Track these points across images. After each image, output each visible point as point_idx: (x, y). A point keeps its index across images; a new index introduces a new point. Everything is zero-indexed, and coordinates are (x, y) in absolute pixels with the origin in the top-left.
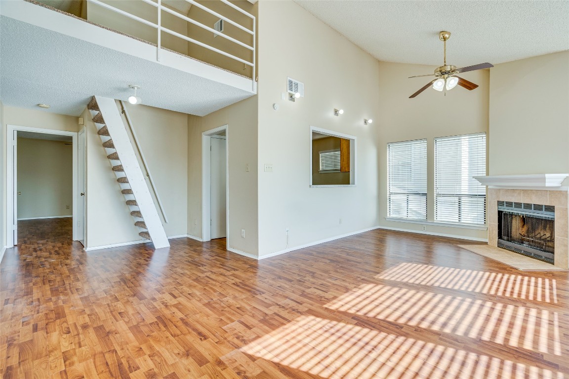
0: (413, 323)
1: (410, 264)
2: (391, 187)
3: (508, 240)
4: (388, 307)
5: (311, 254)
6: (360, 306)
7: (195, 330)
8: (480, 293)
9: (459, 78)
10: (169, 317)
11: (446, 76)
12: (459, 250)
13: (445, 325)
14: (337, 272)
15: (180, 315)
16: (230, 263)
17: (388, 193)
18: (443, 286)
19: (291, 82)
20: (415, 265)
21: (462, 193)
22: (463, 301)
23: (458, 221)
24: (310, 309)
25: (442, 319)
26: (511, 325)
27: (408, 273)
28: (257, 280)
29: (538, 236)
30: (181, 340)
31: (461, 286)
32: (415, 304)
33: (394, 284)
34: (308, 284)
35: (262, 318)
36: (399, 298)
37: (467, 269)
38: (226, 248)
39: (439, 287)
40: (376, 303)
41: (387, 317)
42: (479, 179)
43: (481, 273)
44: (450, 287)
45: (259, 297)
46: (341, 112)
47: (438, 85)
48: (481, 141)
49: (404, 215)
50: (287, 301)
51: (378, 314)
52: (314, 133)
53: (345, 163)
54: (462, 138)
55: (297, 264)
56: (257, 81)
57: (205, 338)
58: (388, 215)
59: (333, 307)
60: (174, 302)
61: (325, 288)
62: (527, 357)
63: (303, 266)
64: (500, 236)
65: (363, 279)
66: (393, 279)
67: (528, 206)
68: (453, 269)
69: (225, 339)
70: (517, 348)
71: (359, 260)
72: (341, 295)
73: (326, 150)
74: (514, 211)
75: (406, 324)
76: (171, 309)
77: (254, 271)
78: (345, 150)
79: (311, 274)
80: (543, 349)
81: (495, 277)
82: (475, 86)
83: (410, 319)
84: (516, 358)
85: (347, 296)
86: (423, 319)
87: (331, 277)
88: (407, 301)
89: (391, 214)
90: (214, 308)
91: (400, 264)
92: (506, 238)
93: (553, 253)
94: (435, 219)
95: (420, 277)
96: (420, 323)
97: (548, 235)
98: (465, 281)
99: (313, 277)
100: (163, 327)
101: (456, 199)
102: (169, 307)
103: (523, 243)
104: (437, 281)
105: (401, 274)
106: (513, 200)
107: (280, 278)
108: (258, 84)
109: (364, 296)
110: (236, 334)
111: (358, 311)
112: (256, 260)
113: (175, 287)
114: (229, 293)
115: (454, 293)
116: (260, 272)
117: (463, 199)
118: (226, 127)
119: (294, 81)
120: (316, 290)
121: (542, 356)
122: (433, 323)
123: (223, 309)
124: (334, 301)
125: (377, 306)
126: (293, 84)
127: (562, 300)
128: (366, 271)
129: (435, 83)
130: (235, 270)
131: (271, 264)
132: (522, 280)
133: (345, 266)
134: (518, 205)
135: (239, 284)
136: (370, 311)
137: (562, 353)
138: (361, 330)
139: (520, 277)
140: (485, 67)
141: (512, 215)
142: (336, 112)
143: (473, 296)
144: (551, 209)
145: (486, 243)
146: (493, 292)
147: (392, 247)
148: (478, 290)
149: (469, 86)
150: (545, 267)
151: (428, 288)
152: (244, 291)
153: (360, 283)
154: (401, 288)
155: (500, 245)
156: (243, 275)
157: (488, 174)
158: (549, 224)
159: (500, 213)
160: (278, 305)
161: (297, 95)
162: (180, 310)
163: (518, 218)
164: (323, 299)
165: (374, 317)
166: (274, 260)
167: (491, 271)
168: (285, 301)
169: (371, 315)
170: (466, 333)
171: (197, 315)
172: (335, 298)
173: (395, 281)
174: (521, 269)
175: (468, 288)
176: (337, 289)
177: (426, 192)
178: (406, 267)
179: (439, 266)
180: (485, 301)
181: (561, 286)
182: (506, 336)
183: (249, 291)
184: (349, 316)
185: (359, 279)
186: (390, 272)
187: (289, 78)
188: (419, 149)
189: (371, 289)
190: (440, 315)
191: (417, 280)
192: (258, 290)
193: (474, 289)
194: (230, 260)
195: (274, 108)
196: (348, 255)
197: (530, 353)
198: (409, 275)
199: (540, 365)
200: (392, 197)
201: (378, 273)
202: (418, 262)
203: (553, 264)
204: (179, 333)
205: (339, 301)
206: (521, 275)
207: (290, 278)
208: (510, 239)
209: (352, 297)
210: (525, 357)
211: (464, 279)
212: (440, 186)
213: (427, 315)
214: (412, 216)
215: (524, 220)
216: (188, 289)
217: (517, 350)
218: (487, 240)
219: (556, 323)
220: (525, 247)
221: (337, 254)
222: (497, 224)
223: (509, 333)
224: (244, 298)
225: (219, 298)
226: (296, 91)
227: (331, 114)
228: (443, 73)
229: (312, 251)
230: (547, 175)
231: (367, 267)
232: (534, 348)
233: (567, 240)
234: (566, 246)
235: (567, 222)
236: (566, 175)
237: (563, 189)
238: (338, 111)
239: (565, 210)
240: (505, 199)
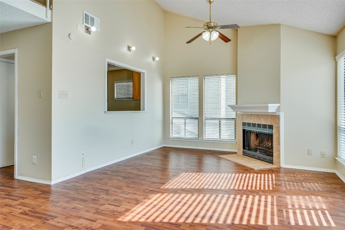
0: (189, 221)
1: (187, 173)
2: (173, 114)
3: (248, 150)
4: (171, 211)
5: (106, 174)
6: (148, 215)
8: (234, 189)
9: (219, 33)
11: (211, 30)
12: (219, 159)
13: (211, 218)
14: (128, 187)
16: (18, 192)
17: (171, 118)
18: (210, 187)
19: (86, 16)
20: (191, 173)
21: (222, 117)
22: (223, 197)
23: (218, 138)
24: (103, 225)
25: (209, 214)
26: (251, 209)
27: (186, 181)
28: (49, 205)
29: (265, 146)
31: (221, 187)
32: (191, 205)
33: (175, 191)
34: (102, 201)
36: (180, 202)
37: (225, 172)
38: (13, 177)
39: (207, 189)
40: (162, 209)
41: (170, 220)
42: (232, 107)
43: (234, 175)
44: (214, 188)
45: (51, 222)
46: (133, 48)
47: (206, 36)
48: (232, 79)
49: (182, 135)
50: (81, 221)
51: (164, 218)
52: (109, 65)
53: (137, 92)
54: (222, 77)
55: (92, 183)
56: (51, 9)
58: (171, 135)
59: (127, 219)
61: (117, 203)
63: (98, 185)
64: (244, 148)
65: (151, 191)
66: (175, 187)
67: (259, 126)
68: (216, 174)
70: (254, 225)
71: (148, 174)
72: (133, 207)
73: (121, 80)
74: (252, 129)
75: (184, 223)
77: (46, 196)
78: (136, 81)
79: (105, 192)
80: (268, 223)
81: (242, 176)
82: (229, 40)
83: (187, 218)
85: (139, 207)
86: (197, 216)
87: (123, 193)
88: (185, 203)
89: (173, 135)
91: (180, 174)
92: (247, 148)
93: (272, 156)
94: (204, 137)
95: (194, 183)
96: (194, 220)
97: (270, 144)
98: (224, 182)
99: (107, 194)
101: (218, 122)
103: (256, 151)
104: (206, 185)
105: (180, 183)
106: (251, 122)
107: (74, 199)
108: (52, 12)
109: (152, 205)
111: (147, 219)
112: (49, 186)
114: (15, 224)
115: (216, 191)
116: (52, 197)
117: (223, 122)
118: (16, 51)
119: (90, 15)
120: (109, 206)
121: (267, 227)
122: (203, 217)
124: (127, 213)
125: (163, 212)
126: (89, 18)
127: (278, 188)
128: (154, 183)
129: (204, 34)
130: (23, 198)
131: (65, 188)
132: (257, 177)
133: (137, 181)
134: (254, 125)
135: (27, 212)
136: (157, 217)
137: (278, 223)
139: (256, 175)
140: (235, 27)
141: (250, 132)
142: (129, 48)
143: (228, 192)
144: (271, 127)
145: (236, 153)
146: (241, 188)
147: (174, 161)
148: (232, 188)
149: (226, 39)
150: (268, 166)
151: (199, 191)
152: (34, 219)
153: (149, 194)
154: (180, 194)
155: (244, 154)
156: (33, 203)
157: (237, 104)
158: (270, 137)
159: (244, 130)
160: (71, 226)
161: (93, 29)
163: (254, 134)
164: (116, 213)
165: (161, 222)
166: (68, 183)
167: (239, 173)
168: (79, 221)
169: (158, 220)
170: (225, 221)
172: (127, 210)
173: (177, 188)
174: (256, 169)
175: (226, 187)
176: (129, 202)
177: (198, 117)
178: (185, 176)
179: (207, 172)
180: (236, 195)
181: (277, 178)
182: (248, 218)
183: (40, 218)
184: (138, 225)
185: (147, 191)
186: (173, 182)
187: (85, 12)
188: (193, 83)
189: (158, 198)
190: (208, 211)
191: (192, 185)
192: (50, 216)
193: (230, 187)
194: (17, 188)
195: (69, 37)
196: (139, 171)
197: (261, 227)
198: (187, 183)
200: (174, 121)
201: (164, 184)
202: (193, 172)
203: (272, 164)
205: (132, 212)
206: (256, 173)
207: (85, 198)
208: (250, 149)
209: (143, 207)
211: (223, 181)
212: (207, 113)
213: (199, 213)
214: (188, 136)
215: (257, 135)
217: (254, 226)
218: (236, 151)
219: (275, 203)
220: (258, 153)
221: (130, 171)
222: (242, 139)
223: (250, 216)
224: (34, 226)
226: (93, 25)
227: (125, 50)
228: (210, 27)
229: (106, 170)
230: (269, 105)
231: (154, 180)
232: (264, 223)
233: (280, 148)
234: (279, 151)
235: (279, 135)
236: (279, 105)
237: (277, 114)
238: (131, 47)
239: (279, 128)
240: (247, 121)
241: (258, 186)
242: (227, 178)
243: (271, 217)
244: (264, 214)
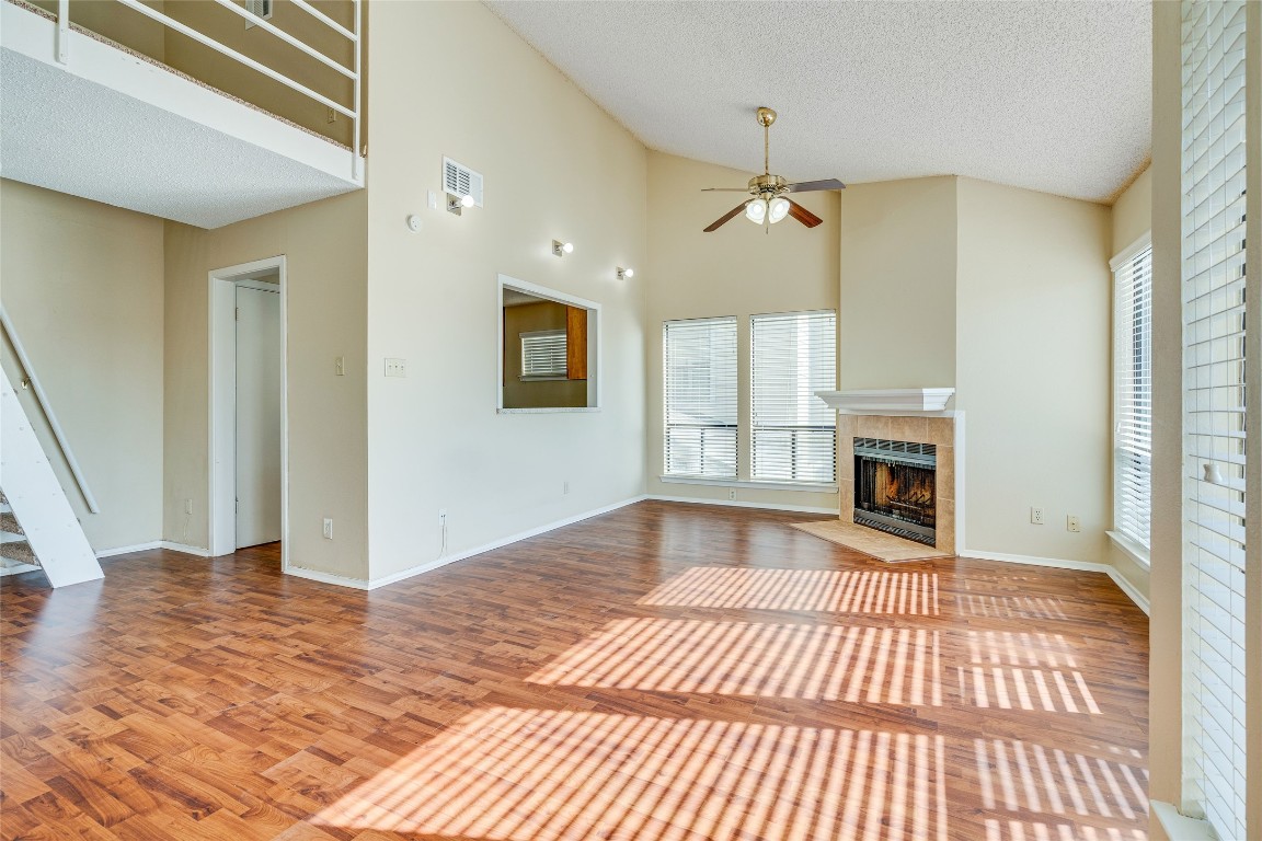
0: (707, 688)
1: (705, 569)
2: (672, 414)
3: (870, 509)
4: (661, 663)
5: (499, 566)
6: (603, 669)
7: (176, 794)
8: (825, 611)
9: (791, 202)
10: (95, 772)
11: (769, 195)
12: (791, 534)
13: (764, 682)
14: (556, 599)
15: (131, 762)
16: (289, 605)
17: (665, 426)
18: (763, 606)
19: (452, 170)
20: (714, 569)
21: (799, 424)
22: (796, 630)
23: (790, 478)
24: (493, 692)
25: (760, 672)
26: (872, 663)
27: (701, 588)
28: (362, 640)
29: (914, 499)
30: (133, 830)
31: (794, 603)
32: (712, 648)
33: (673, 613)
34: (489, 635)
35: (373, 731)
36: (683, 641)
37: (805, 568)
38: (279, 569)
39: (756, 609)
40: (638, 657)
41: (658, 684)
42: (826, 397)
43: (827, 573)
44: (774, 606)
45: (367, 681)
46: (568, 248)
47: (755, 211)
48: (828, 323)
49: (694, 470)
50: (440, 681)
51: (642, 680)
52: (508, 292)
53: (577, 360)
54: (799, 317)
55: (466, 590)
56: (364, 156)
57: (210, 809)
58: (665, 471)
59: (547, 680)
60: (114, 727)
61: (529, 639)
62: (894, 719)
63: (480, 595)
64: (858, 504)
65: (612, 610)
66: (672, 603)
67: (898, 446)
68: (780, 571)
69: (270, 800)
70: (878, 705)
71: (606, 569)
72: (565, 650)
73: (534, 329)
74: (880, 455)
75: (694, 692)
76: (101, 751)
77: (358, 619)
78: (576, 332)
79: (499, 611)
80: (917, 699)
81: (850, 578)
82: (818, 221)
83: (702, 681)
84: (877, 724)
85: (578, 652)
86: (726, 677)
87: (543, 614)
88: (698, 644)
89: (672, 469)
90: (240, 726)
91: (687, 571)
92: (866, 505)
93: (934, 526)
94: (752, 475)
95: (722, 594)
96: (719, 686)
97: (927, 495)
98: (801, 593)
99: (504, 617)
100: (71, 805)
101: (788, 435)
102: (95, 745)
103: (891, 512)
104: (751, 599)
105: (687, 591)
106: (878, 435)
107: (423, 627)
108: (366, 163)
109: (613, 647)
110: (300, 783)
111: (600, 680)
112: (364, 593)
113: (116, 689)
114: (285, 682)
115: (781, 616)
116: (371, 622)
117: (802, 436)
118: (281, 262)
119: (460, 167)
120: (509, 647)
121: (915, 711)
122: (743, 681)
123: (264, 725)
124: (550, 665)
125: (640, 663)
126: (458, 175)
127: (945, 609)
128: (620, 591)
129: (749, 206)
130: (302, 621)
131: (401, 598)
132: (890, 580)
133: (576, 585)
134: (885, 444)
135: (313, 655)
136: (625, 676)
137: (944, 701)
138: (604, 720)
139: (886, 575)
140: (833, 187)
141: (874, 463)
142: (557, 247)
143: (813, 618)
144: (930, 450)
145: (836, 517)
146: (844, 608)
147: (673, 537)
148: (820, 607)
149: (809, 220)
150: (921, 553)
151: (738, 614)
152: (327, 673)
153: (606, 619)
154: (686, 620)
155: (858, 520)
156: (325, 632)
157: (838, 388)
158: (928, 475)
159: (858, 459)
160: (415, 692)
161: (467, 202)
162: (130, 748)
163: (884, 468)
164: (524, 664)
165: (634, 688)
166: (408, 587)
167: (842, 568)
168: (434, 681)
169: (627, 684)
170: (800, 692)
171: (184, 755)
172: (551, 657)
173: (675, 606)
174: (889, 559)
175: (804, 604)
176: (557, 639)
177: (736, 423)
178: (698, 575)
179: (758, 567)
180: (831, 626)
181: (944, 584)
182: (863, 685)
183: (341, 669)
184: (579, 694)
185: (603, 611)
186: (666, 590)
187: (446, 159)
188: (723, 334)
189: (628, 629)
190: (756, 664)
191: (718, 599)
192: (365, 666)
193: (815, 606)
194: (289, 597)
195: (409, 225)
196: (582, 560)
197: (898, 710)
198: (703, 592)
199: (909, 728)
200: (674, 433)
201: (643, 594)
202: (720, 564)
203: (934, 546)
204: (123, 810)
205: (561, 663)
206: (889, 571)
207: (449, 626)
208: (873, 508)
209: (589, 651)
210: (890, 718)
211: (798, 589)
212: (761, 412)
213: (733, 669)
214: (711, 472)
215: (895, 471)
216: (159, 689)
217: (877, 707)
218: (836, 512)
219: (936, 650)
220: (894, 519)
221: (559, 560)
222: (852, 480)
223: (867, 680)
224: (328, 690)
225: (254, 698)
226: (466, 191)
227: (546, 251)
228: (764, 189)
229: (502, 558)
230: (925, 391)
231: (622, 584)
232: (903, 700)
233: (954, 504)
234: (952, 513)
235: (953, 472)
236: (952, 390)
237: (947, 415)
238: (561, 245)
239: (951, 452)
240: (865, 434)
241: (891, 603)
242: (808, 581)
243: (924, 684)
244: (906, 676)
